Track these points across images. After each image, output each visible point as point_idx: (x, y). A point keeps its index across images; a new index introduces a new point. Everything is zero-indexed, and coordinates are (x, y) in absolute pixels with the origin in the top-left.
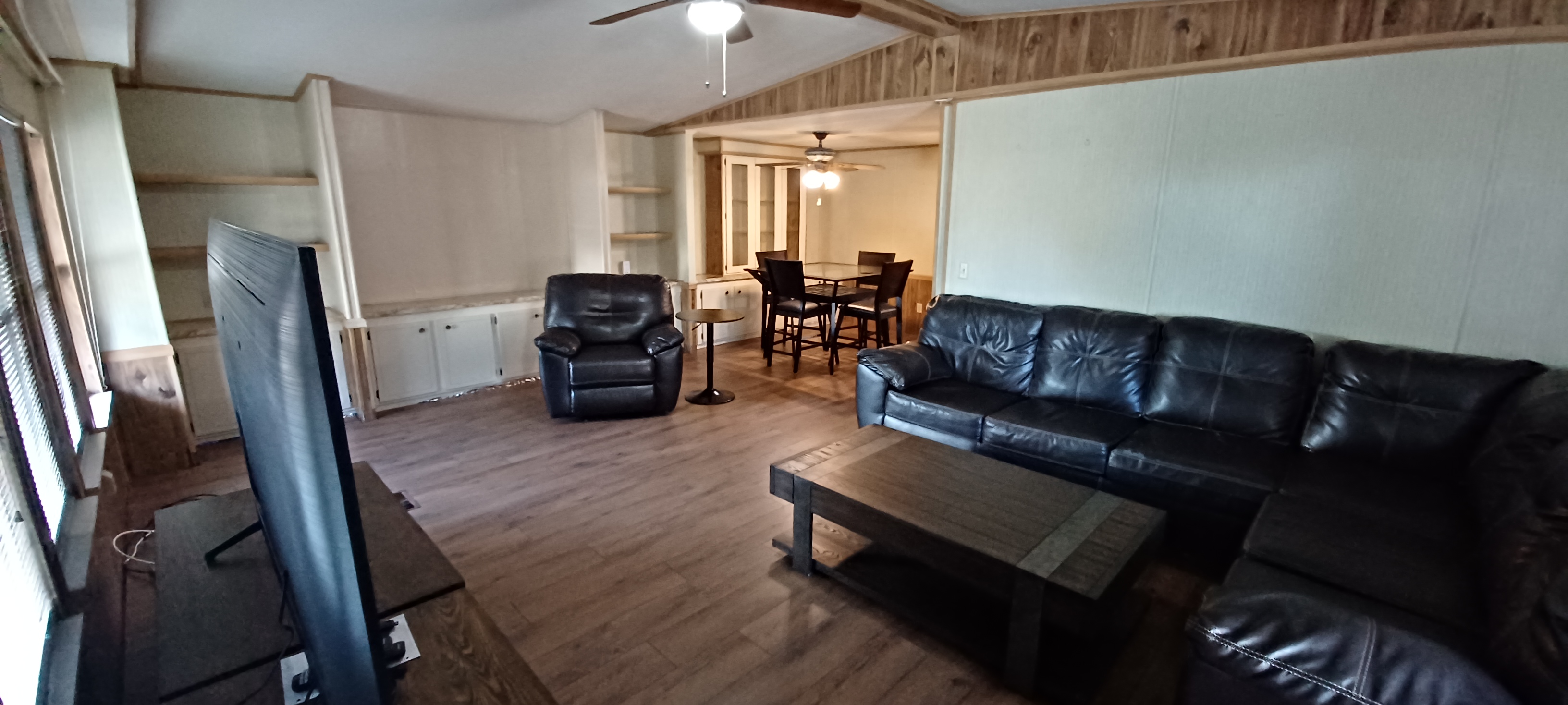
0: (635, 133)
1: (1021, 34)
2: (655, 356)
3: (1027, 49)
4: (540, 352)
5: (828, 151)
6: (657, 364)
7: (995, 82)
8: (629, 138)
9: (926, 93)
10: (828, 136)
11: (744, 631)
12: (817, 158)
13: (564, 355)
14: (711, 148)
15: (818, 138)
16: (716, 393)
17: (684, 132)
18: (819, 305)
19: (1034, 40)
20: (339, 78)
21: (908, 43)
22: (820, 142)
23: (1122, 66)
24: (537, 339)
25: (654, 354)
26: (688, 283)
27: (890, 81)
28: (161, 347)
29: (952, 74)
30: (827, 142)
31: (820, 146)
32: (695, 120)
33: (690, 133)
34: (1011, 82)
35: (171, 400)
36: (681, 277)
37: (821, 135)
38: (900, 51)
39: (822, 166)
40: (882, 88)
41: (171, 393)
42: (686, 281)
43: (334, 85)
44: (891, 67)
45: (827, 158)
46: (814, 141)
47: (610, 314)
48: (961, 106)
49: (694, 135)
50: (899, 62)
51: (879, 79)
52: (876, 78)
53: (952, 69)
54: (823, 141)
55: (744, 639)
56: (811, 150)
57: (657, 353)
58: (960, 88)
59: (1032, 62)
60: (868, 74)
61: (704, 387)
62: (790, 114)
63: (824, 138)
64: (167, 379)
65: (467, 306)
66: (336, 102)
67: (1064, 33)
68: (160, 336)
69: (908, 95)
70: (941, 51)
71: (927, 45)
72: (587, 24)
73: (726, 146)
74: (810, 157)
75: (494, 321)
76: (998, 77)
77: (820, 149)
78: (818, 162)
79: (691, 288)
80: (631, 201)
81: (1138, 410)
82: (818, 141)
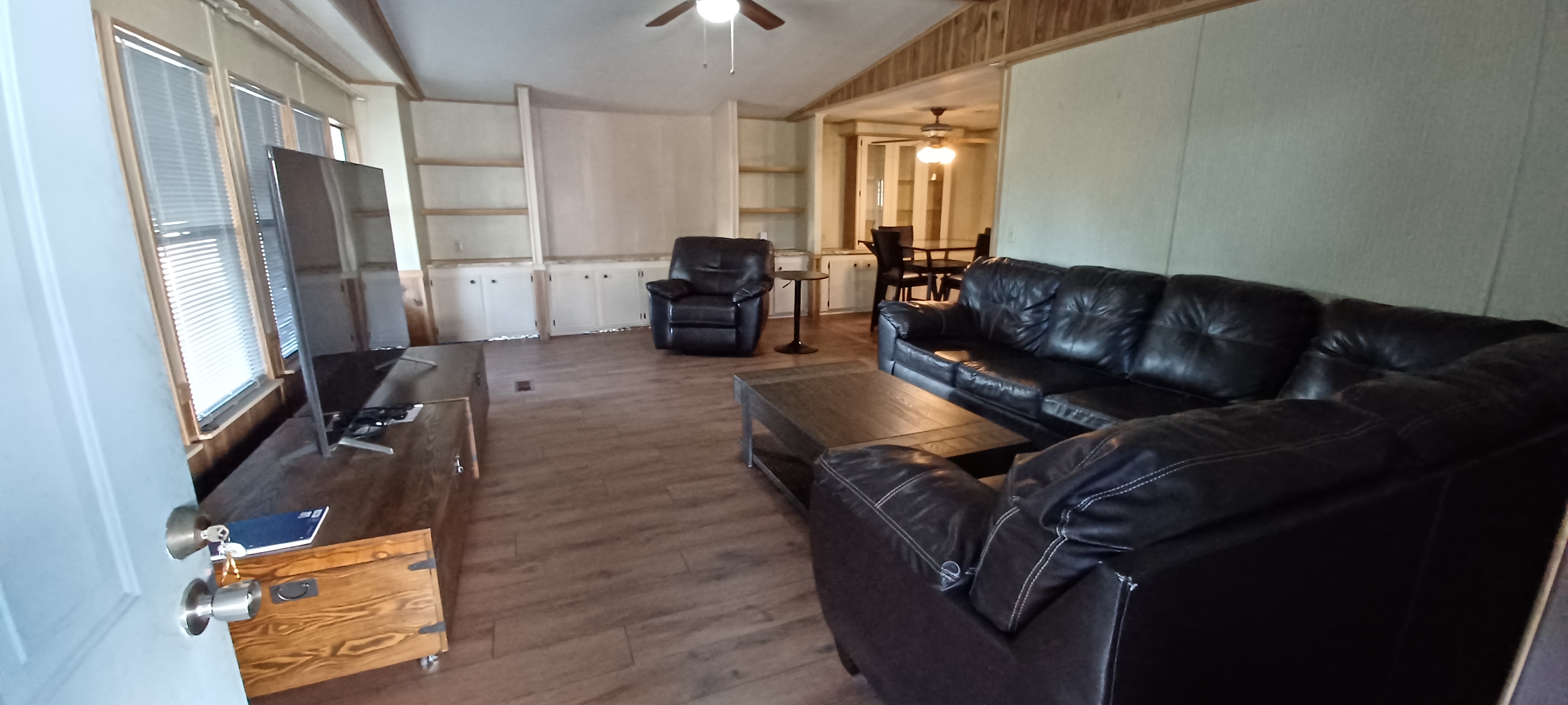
0: (777, 119)
2: (739, 305)
4: (650, 294)
5: (945, 127)
6: (739, 313)
7: (1037, 41)
8: (772, 124)
9: (982, 59)
10: (945, 113)
11: (670, 487)
12: (932, 133)
13: (668, 299)
14: (848, 130)
15: (935, 114)
16: (800, 343)
17: (814, 116)
18: (920, 275)
20: (535, 86)
21: (971, 10)
22: (937, 118)
23: (1142, 10)
24: (648, 284)
25: (737, 303)
26: (814, 253)
27: (956, 50)
28: (416, 271)
29: (1002, 37)
30: (945, 117)
31: (937, 121)
32: (819, 104)
33: (820, 116)
34: (1050, 39)
35: (420, 307)
36: (809, 249)
37: (938, 111)
38: (965, 20)
39: (937, 141)
40: (949, 58)
41: (419, 303)
42: (812, 252)
43: (532, 91)
44: (957, 37)
45: (941, 133)
46: (931, 118)
47: (719, 271)
48: (1016, 68)
49: (824, 118)
50: (963, 31)
51: (948, 50)
52: (946, 49)
53: (1003, 32)
54: (940, 117)
55: (667, 491)
56: (926, 127)
57: (740, 302)
58: (1009, 49)
59: (1067, 16)
60: (940, 47)
61: (791, 339)
62: (884, 91)
63: (941, 114)
64: (419, 294)
65: (620, 261)
66: (532, 102)
68: (417, 266)
69: (969, 63)
70: (995, 15)
71: (985, 11)
72: (644, 26)
73: (861, 128)
74: (926, 133)
75: (641, 274)
76: (1040, 36)
77: (937, 126)
78: (933, 137)
79: (815, 257)
80: (772, 179)
81: (1126, 372)
82: (935, 117)
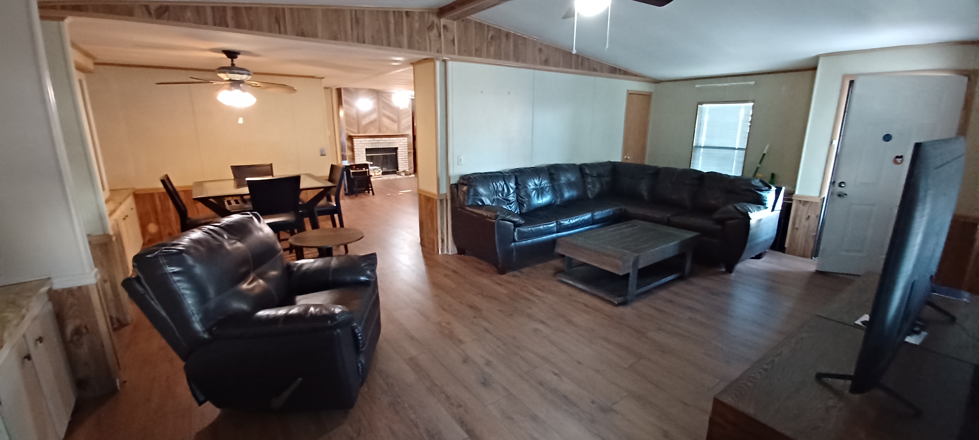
1: (486, 34)
3: (489, 42)
5: (241, 70)
7: (476, 55)
9: (439, 52)
10: (240, 57)
12: (230, 77)
15: (229, 57)
19: (492, 38)
21: (421, 14)
22: (232, 61)
29: (454, 44)
30: (239, 61)
31: (233, 65)
37: (232, 54)
38: (416, 18)
39: (235, 84)
44: (411, 27)
46: (227, 62)
51: (402, 32)
52: (400, 31)
53: (453, 41)
54: (234, 59)
58: (459, 54)
59: (492, 49)
63: (236, 57)
67: (504, 39)
69: (425, 50)
70: (445, 27)
71: (436, 20)
74: (223, 76)
77: (232, 69)
78: (232, 80)
82: (230, 60)
